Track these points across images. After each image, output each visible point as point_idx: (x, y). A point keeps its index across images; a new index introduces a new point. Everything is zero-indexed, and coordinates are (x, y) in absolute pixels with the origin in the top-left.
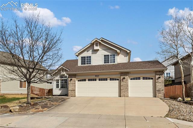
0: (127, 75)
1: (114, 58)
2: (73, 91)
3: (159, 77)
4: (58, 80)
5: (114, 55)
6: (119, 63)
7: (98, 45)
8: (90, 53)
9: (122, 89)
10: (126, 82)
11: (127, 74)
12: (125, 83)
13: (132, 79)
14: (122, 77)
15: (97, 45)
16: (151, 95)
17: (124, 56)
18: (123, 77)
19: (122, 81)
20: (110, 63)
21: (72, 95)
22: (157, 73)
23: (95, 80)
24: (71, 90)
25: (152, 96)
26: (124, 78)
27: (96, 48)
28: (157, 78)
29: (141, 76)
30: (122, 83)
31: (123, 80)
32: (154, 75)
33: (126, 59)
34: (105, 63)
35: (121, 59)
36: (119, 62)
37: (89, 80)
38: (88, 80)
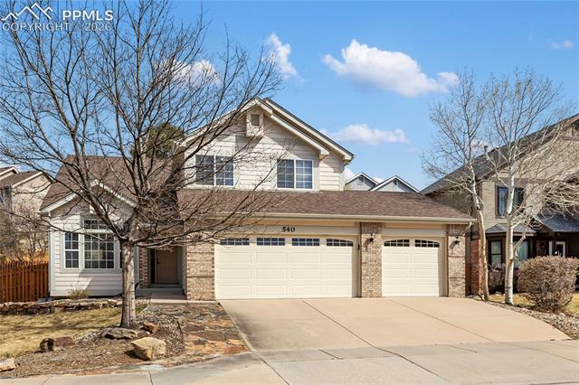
0: (377, 233)
1: (310, 171)
2: (204, 280)
3: (455, 240)
4: (75, 235)
5: (309, 164)
6: (323, 191)
7: (261, 121)
8: (228, 144)
9: (364, 272)
10: (374, 253)
11: (376, 226)
12: (372, 256)
13: (388, 245)
14: (365, 237)
15: (256, 122)
16: (434, 290)
17: (332, 170)
18: (369, 236)
19: (364, 249)
20: (295, 189)
21: (203, 293)
22: (451, 231)
23: (282, 242)
24: (199, 274)
25: (438, 295)
26: (371, 240)
27: (252, 130)
28: (450, 244)
29: (412, 235)
30: (364, 256)
31: (366, 247)
32: (442, 234)
33: (337, 179)
34: (280, 184)
35: (326, 179)
36: (323, 188)
37: (260, 242)
38: (255, 241)
